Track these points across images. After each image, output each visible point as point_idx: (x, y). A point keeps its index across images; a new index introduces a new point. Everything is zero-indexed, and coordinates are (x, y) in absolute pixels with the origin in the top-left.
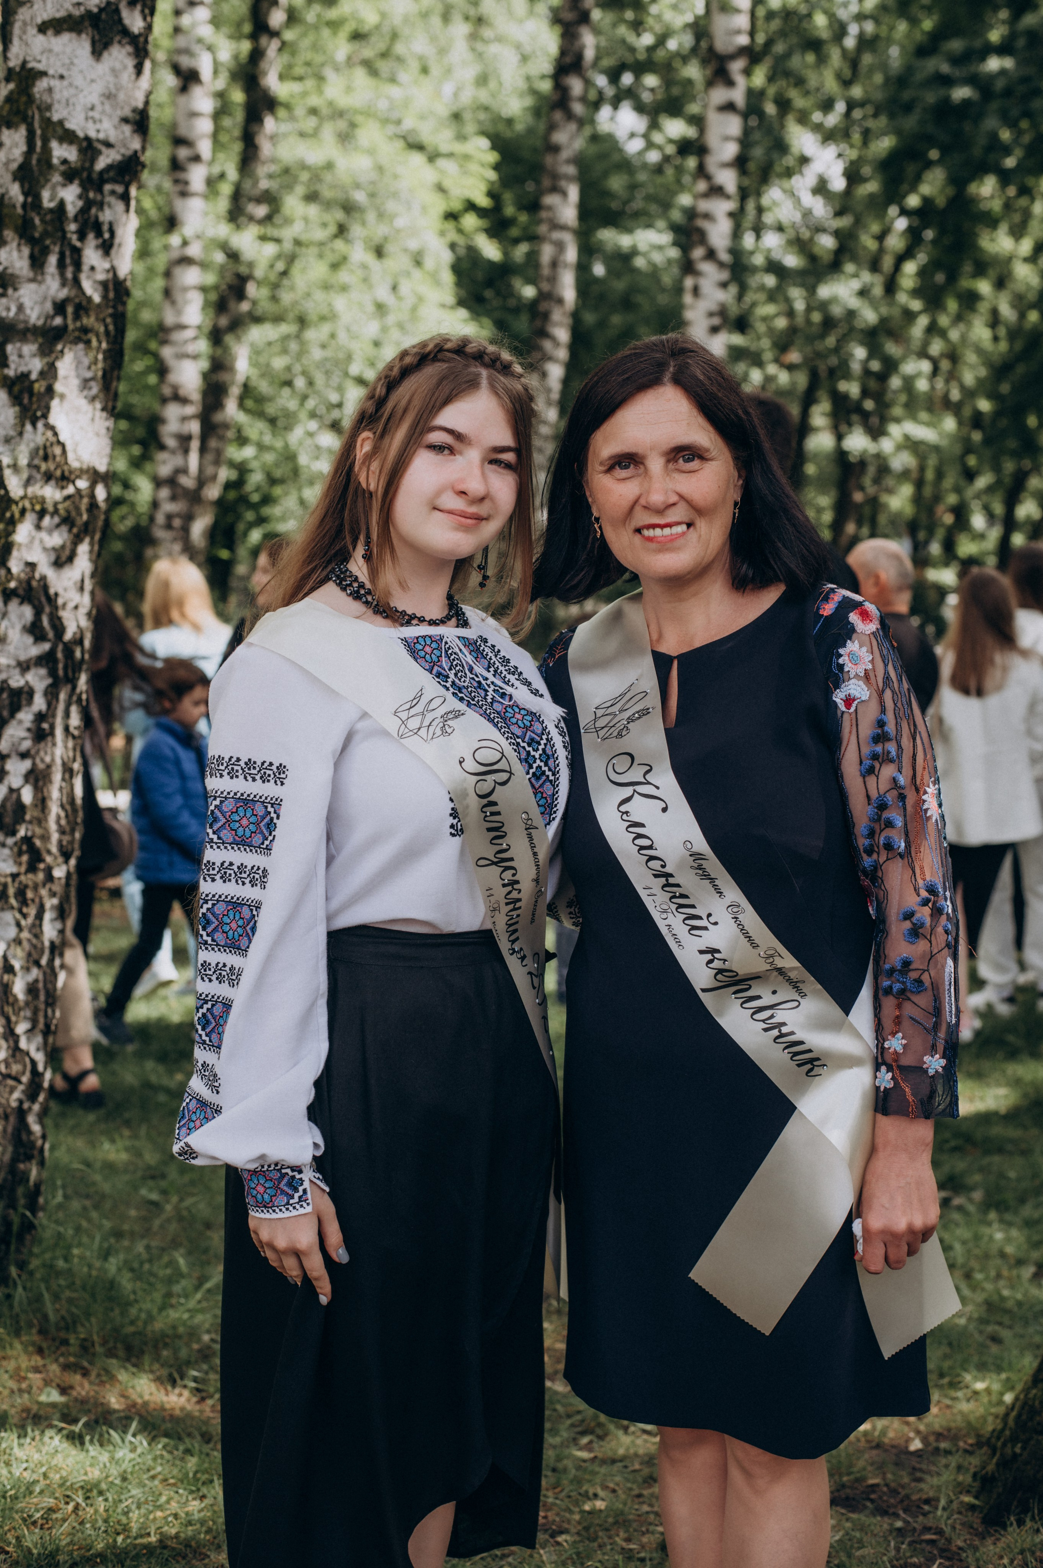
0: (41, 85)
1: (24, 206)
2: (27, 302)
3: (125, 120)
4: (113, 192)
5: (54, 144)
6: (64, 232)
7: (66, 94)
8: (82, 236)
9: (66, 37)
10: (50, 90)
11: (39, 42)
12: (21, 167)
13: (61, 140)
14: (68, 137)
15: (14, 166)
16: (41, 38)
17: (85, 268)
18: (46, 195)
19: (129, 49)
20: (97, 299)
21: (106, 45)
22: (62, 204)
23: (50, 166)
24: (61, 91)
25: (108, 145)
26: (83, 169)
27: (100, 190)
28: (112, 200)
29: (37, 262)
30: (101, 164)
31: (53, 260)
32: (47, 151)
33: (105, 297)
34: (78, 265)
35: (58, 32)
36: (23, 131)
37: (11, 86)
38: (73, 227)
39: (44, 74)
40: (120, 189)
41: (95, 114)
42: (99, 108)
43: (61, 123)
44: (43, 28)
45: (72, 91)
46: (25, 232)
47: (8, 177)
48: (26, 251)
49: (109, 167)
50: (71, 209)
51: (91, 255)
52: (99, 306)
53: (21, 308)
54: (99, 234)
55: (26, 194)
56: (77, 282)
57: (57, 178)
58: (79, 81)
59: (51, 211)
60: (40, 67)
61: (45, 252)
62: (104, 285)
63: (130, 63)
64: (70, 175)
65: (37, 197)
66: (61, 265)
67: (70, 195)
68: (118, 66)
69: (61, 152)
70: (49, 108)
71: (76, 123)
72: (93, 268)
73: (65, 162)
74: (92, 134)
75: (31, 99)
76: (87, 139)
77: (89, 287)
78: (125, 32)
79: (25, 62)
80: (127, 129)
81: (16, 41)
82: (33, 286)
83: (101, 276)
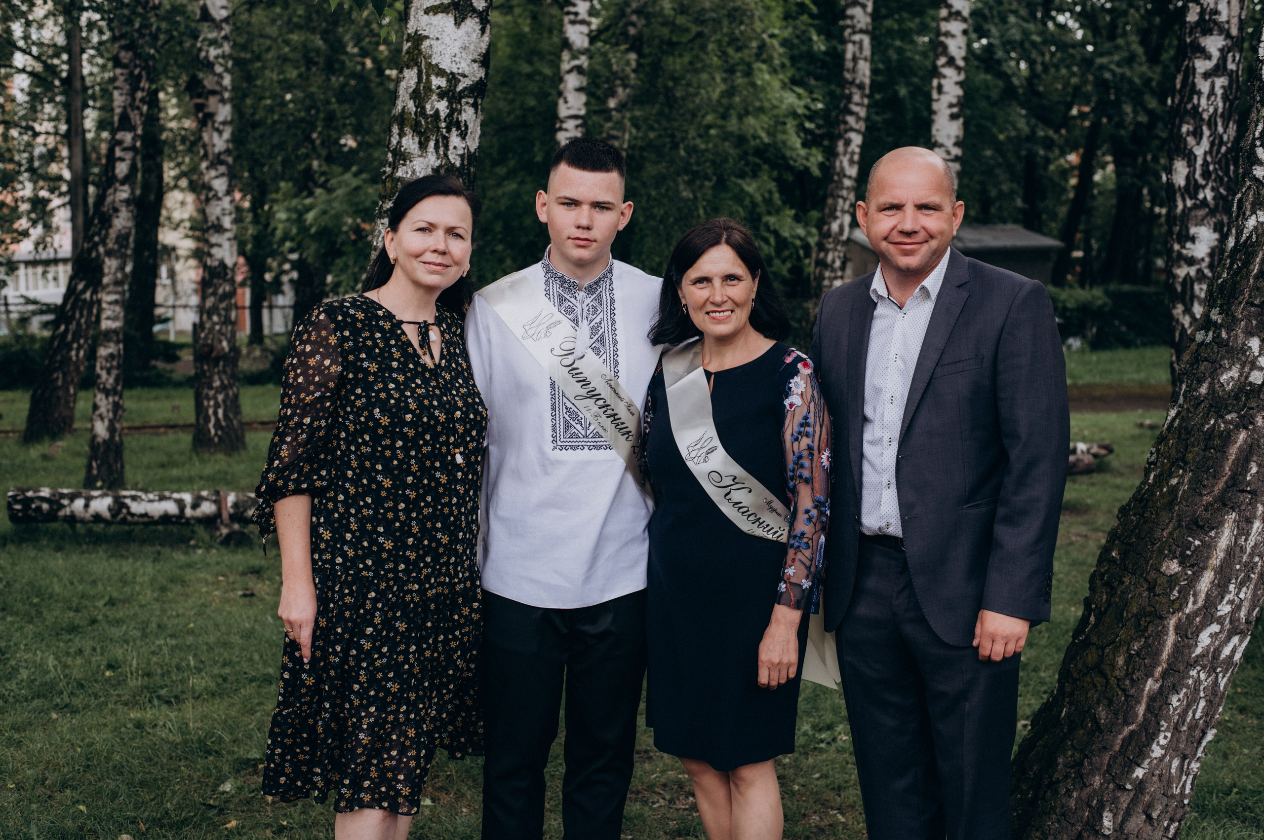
0: (426, 43)
1: (416, 113)
2: (418, 169)
3: (474, 61)
4: (467, 103)
5: (433, 78)
6: (438, 128)
7: (440, 48)
8: (449, 130)
9: (440, 16)
10: (431, 46)
11: (425, 19)
12: (414, 91)
13: (437, 75)
14: (441, 73)
15: (411, 90)
16: (426, 16)
17: (451, 148)
18: (428, 107)
19: (477, 20)
20: (458, 164)
21: (463, 20)
22: (437, 111)
23: (431, 90)
24: (437, 47)
25: (465, 76)
26: (449, 91)
27: (460, 103)
28: (467, 107)
29: (423, 146)
30: (460, 87)
31: (432, 144)
32: (429, 81)
33: (462, 164)
34: (446, 147)
35: (435, 14)
36: (415, 70)
37: (409, 44)
38: (443, 125)
39: (427, 37)
40: (471, 101)
41: (457, 59)
42: (459, 55)
43: (437, 65)
44: (427, 11)
45: (444, 47)
46: (416, 129)
47: (408, 97)
48: (417, 139)
49: (465, 89)
50: (443, 115)
51: (455, 140)
52: (458, 169)
53: (414, 172)
54: (458, 128)
55: (417, 107)
56: (446, 155)
57: (434, 97)
58: (447, 40)
59: (431, 116)
60: (425, 33)
61: (428, 140)
62: (462, 156)
63: (478, 27)
64: (442, 95)
65: (424, 108)
66: (437, 147)
67: (442, 106)
68: (470, 30)
69: (438, 82)
70: (430, 57)
71: (446, 65)
72: (455, 148)
73: (439, 87)
74: (455, 71)
75: (420, 52)
76: (452, 73)
77: (452, 157)
78: (474, 10)
79: (417, 31)
80: (476, 66)
81: (412, 18)
82: (421, 159)
83: (461, 152)
